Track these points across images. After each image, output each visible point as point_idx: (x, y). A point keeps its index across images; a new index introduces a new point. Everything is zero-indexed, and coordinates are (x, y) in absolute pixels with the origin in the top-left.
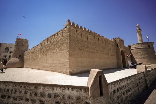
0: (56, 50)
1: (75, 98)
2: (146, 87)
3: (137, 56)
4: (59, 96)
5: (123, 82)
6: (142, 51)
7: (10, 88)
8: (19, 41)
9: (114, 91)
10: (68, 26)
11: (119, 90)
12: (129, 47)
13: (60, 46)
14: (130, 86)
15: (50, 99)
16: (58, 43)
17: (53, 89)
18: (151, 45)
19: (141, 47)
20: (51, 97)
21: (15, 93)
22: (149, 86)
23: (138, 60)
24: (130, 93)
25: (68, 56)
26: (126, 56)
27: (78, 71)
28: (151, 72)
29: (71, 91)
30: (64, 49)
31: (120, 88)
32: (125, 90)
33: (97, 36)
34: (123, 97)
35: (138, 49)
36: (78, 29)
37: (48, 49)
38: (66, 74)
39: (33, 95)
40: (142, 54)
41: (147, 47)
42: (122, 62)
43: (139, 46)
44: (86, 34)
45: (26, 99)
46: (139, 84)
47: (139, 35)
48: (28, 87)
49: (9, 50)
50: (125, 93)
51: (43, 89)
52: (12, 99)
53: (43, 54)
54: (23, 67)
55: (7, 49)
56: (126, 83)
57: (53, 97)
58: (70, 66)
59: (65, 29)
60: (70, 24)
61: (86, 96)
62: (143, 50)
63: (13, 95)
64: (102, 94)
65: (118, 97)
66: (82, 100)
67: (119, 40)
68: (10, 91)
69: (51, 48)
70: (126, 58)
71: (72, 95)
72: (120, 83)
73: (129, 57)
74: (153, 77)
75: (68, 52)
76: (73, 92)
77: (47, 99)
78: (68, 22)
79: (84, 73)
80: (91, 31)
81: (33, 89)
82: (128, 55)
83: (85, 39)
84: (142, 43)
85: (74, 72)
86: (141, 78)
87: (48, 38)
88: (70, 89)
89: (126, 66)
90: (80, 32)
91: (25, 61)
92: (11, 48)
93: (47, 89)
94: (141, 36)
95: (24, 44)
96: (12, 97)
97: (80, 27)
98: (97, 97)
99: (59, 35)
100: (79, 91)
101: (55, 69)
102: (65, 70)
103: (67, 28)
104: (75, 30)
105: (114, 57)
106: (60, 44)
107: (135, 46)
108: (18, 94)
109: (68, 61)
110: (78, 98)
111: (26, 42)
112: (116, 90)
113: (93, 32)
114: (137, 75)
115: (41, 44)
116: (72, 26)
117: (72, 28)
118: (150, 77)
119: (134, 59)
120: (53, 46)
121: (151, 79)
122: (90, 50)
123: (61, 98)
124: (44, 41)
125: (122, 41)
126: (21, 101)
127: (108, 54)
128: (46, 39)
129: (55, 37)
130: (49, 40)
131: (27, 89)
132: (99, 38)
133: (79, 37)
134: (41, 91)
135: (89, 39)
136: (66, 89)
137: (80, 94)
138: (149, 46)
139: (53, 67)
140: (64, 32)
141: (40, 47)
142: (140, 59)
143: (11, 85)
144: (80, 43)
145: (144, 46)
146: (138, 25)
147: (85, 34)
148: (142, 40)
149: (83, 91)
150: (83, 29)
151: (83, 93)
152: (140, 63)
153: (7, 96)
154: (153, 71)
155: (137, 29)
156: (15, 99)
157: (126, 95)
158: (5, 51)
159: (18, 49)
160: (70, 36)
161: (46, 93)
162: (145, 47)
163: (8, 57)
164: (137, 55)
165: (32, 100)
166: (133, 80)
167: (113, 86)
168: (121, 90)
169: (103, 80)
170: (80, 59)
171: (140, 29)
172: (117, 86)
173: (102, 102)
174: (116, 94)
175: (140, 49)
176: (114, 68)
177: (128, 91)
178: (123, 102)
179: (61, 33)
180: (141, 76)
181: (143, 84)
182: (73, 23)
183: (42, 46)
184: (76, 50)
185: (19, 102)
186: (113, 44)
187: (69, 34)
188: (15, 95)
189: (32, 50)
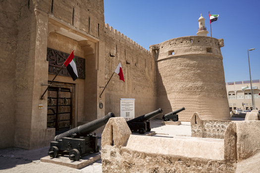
3: (172, 85)
6: (188, 65)
12: (154, 50)
18: (215, 49)
19: (186, 51)
35: (178, 60)
40: (186, 78)
41: (205, 53)
43: (181, 50)
62: (192, 62)
84: (190, 39)
107: (171, 49)
119: (165, 94)
138: (209, 50)
142: (182, 96)
145: (195, 50)
146: (201, 17)
162: (196, 53)
164: (173, 80)
171: (205, 28)
175: (182, 59)
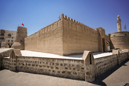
0: (52, 37)
1: (76, 66)
2: (118, 64)
3: (115, 43)
4: (67, 65)
5: (102, 59)
6: (119, 39)
7: (37, 60)
8: (20, 29)
9: (97, 64)
10: (62, 19)
11: (100, 63)
12: (109, 35)
13: (55, 35)
14: (106, 62)
15: (62, 66)
16: (53, 31)
17: (63, 61)
19: (119, 35)
20: (62, 65)
21: (40, 64)
22: (120, 63)
23: (115, 46)
24: (106, 66)
25: (62, 42)
26: (106, 43)
27: (69, 53)
28: (122, 55)
29: (74, 62)
30: (58, 37)
31: (101, 62)
32: (103, 64)
33: (84, 26)
34: (102, 67)
35: (116, 37)
36: (69, 21)
37: (45, 36)
38: (60, 55)
39: (52, 64)
40: (119, 41)
41: (124, 35)
42: (102, 47)
43: (117, 35)
44: (76, 25)
45: (47, 66)
46: (112, 61)
47: (119, 25)
48: (48, 60)
49: (11, 36)
50: (103, 66)
51: (57, 61)
52: (39, 67)
53: (41, 40)
54: (24, 50)
55: (10, 35)
56: (104, 60)
57: (63, 65)
58: (63, 50)
59: (60, 21)
60: (63, 17)
61: (82, 64)
62: (121, 38)
63: (39, 64)
64: (91, 63)
65: (99, 67)
66: (80, 67)
67: (101, 30)
68: (37, 62)
69: (47, 35)
70: (106, 44)
71: (74, 64)
72: (100, 60)
73: (108, 43)
74: (124, 58)
75: (62, 39)
76: (75, 63)
77: (60, 66)
78: (62, 15)
79: (73, 55)
80: (79, 23)
81: (51, 61)
82: (108, 41)
83: (74, 29)
84: (120, 32)
85: (66, 54)
86: (115, 58)
87: (45, 28)
88: (73, 61)
89: (106, 51)
90: (71, 23)
91: (25, 45)
92: (13, 34)
93: (60, 61)
94: (120, 26)
95: (24, 32)
96: (39, 65)
97: (71, 20)
98: (88, 65)
99: (54, 26)
100: (78, 62)
101: (51, 52)
102: (59, 52)
103: (61, 20)
104: (67, 22)
105: (96, 43)
106: (55, 33)
107: (114, 35)
108: (42, 64)
109: (62, 45)
110: (78, 66)
111: (26, 29)
112: (98, 63)
113: (81, 23)
114: (111, 56)
115: (39, 32)
116: (65, 18)
117: (65, 20)
118: (122, 58)
119: (113, 45)
120: (49, 34)
121: (122, 59)
122: (78, 38)
123: (68, 66)
124: (41, 29)
125: (103, 31)
126: (45, 68)
127: (91, 41)
128: (43, 28)
129: (51, 27)
130: (46, 29)
131: (48, 61)
132: (85, 28)
133: (70, 27)
134: (56, 62)
135: (77, 29)
136: (71, 61)
137: (79, 63)
138: (126, 35)
139: (50, 50)
140: (58, 23)
141: (38, 34)
142: (118, 45)
143: (37, 59)
144: (71, 32)
145: (121, 35)
146: (118, 16)
147: (74, 25)
148: (121, 29)
149: (80, 62)
150: (73, 21)
151: (80, 63)
152: (117, 48)
153: (36, 65)
154: (125, 54)
155: (118, 19)
156: (40, 66)
157: (103, 67)
158: (8, 37)
159: (19, 35)
160: (63, 27)
161: (59, 63)
163: (10, 42)
164: (115, 42)
165: (51, 67)
166: (109, 58)
167: (96, 60)
168: (101, 64)
169: (92, 56)
170: (71, 44)
171: (120, 20)
172: (99, 61)
173: (91, 67)
174: (98, 65)
175: (118, 37)
176: (95, 52)
177: (105, 65)
178: (102, 70)
179: (56, 24)
180: (115, 57)
181: (116, 62)
182: (66, 16)
183: (40, 34)
184: (68, 38)
185: (43, 68)
186: (96, 32)
187: (63, 25)
188: (41, 65)
189: (31, 37)
